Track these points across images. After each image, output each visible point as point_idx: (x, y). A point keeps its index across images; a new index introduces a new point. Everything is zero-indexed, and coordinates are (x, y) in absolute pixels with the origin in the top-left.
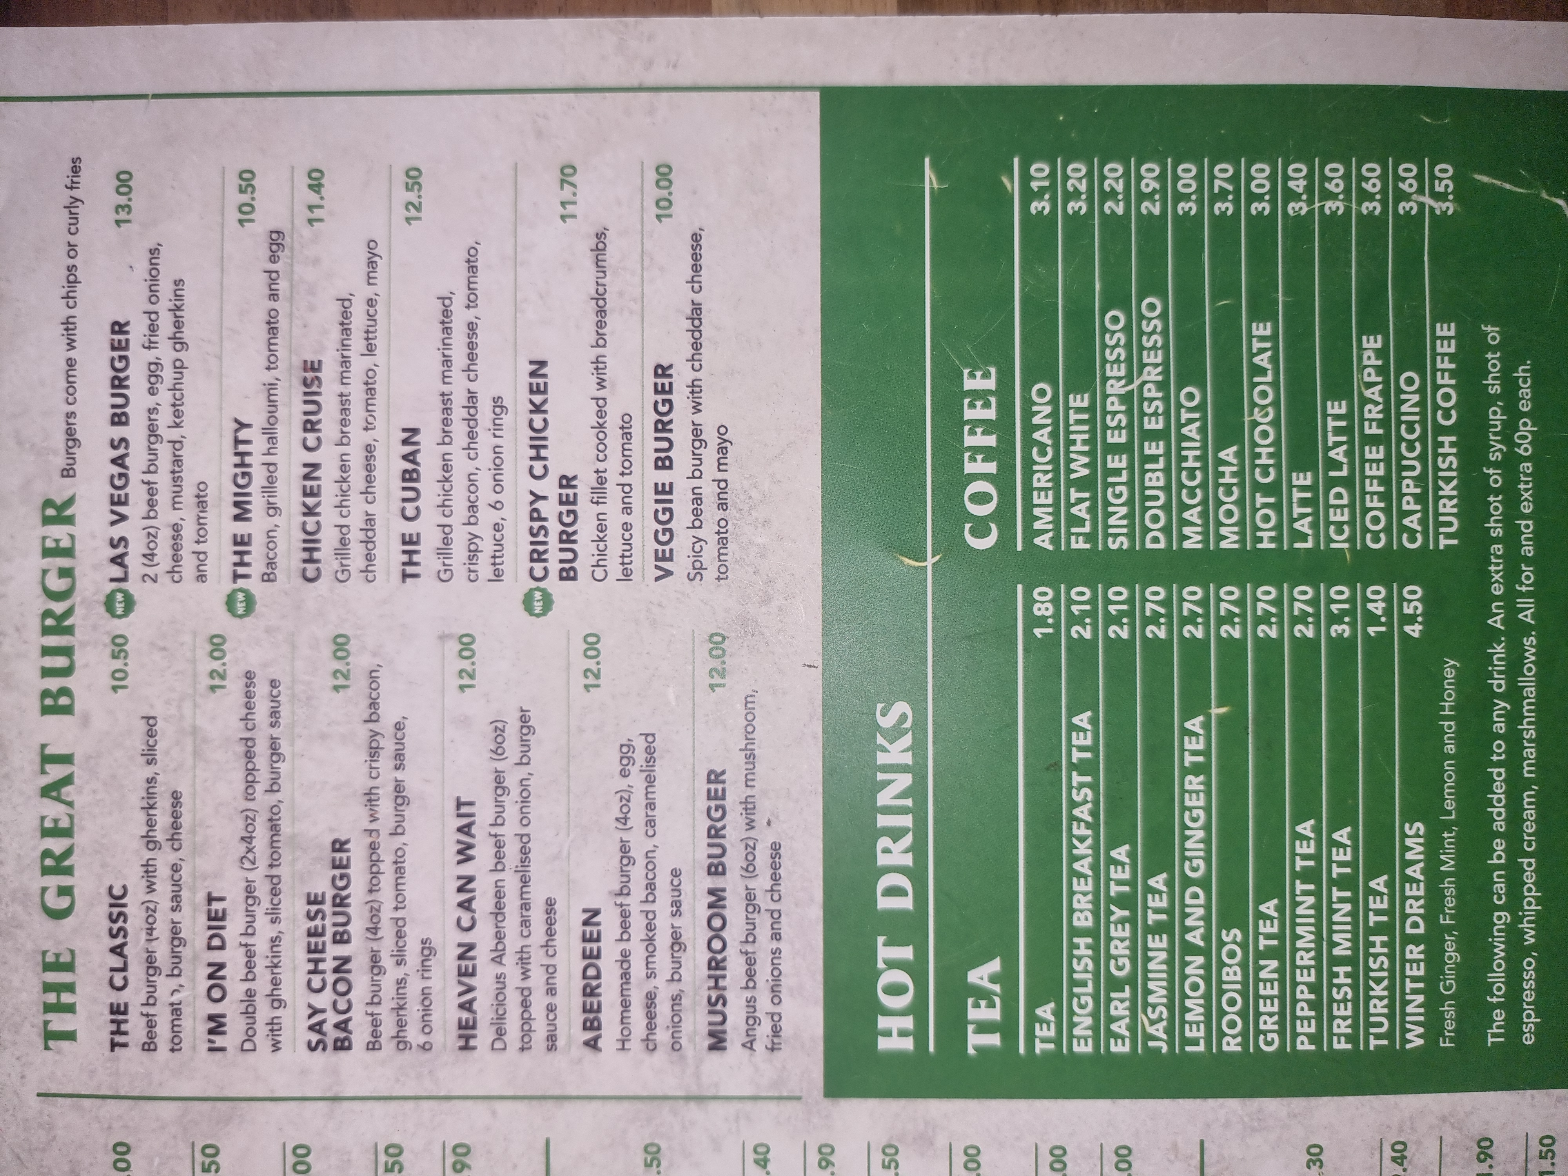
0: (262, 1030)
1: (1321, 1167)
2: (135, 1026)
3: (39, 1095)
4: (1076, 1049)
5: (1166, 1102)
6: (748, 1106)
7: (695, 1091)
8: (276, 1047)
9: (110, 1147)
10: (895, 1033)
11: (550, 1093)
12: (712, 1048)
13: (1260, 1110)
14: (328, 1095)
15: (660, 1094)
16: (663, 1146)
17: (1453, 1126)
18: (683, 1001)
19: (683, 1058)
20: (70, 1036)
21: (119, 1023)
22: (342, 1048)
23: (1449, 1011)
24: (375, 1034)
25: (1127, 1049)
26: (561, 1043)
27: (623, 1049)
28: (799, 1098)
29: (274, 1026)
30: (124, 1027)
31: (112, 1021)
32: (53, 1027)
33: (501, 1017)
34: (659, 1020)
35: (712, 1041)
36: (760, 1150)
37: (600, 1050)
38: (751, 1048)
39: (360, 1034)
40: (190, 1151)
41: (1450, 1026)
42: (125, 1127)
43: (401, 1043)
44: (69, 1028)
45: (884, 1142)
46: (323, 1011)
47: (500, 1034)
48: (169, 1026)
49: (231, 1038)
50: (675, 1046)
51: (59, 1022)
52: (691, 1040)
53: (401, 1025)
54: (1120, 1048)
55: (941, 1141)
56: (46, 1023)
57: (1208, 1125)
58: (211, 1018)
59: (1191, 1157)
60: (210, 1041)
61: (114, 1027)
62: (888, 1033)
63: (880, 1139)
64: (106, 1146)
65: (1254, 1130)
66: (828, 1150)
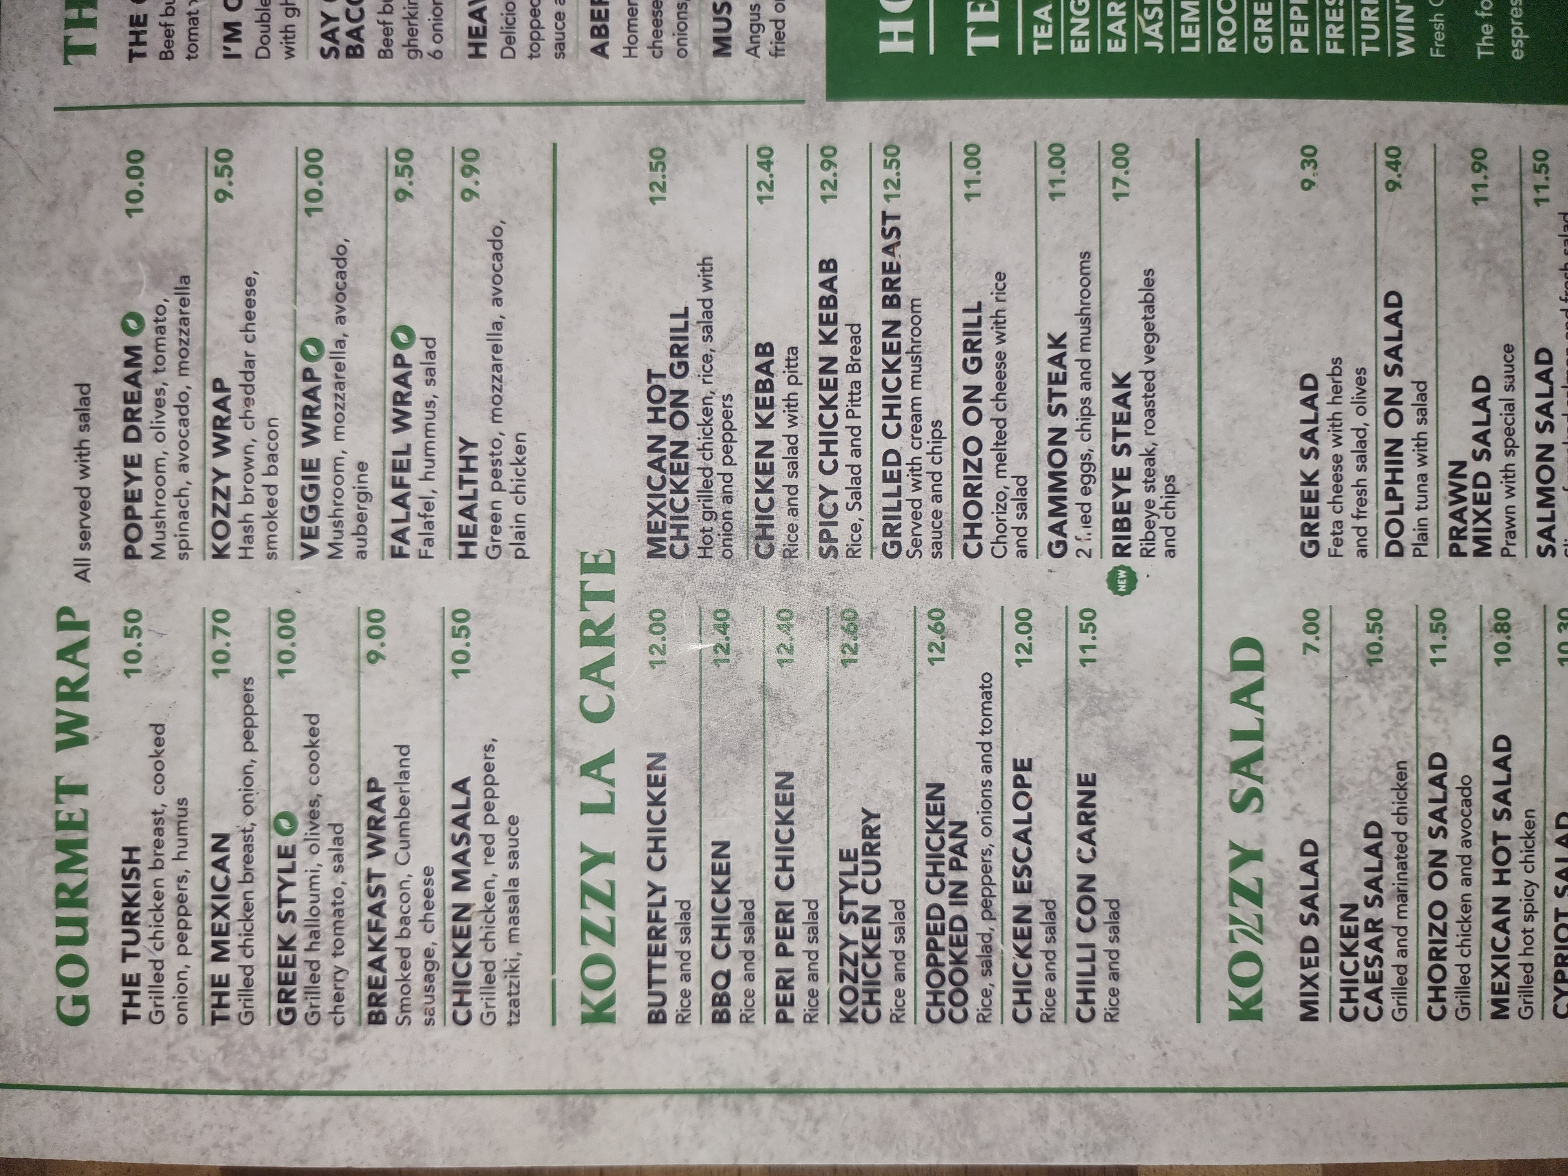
0: (276, 37)
1: (1315, 167)
2: (154, 36)
3: (56, 109)
4: (1073, 49)
5: (1163, 100)
6: (752, 108)
7: (700, 95)
8: (290, 53)
9: (124, 156)
10: (896, 36)
11: (558, 99)
12: (716, 53)
13: (1255, 110)
14: (341, 100)
15: (665, 99)
16: (668, 149)
17: (1447, 135)
18: (689, 8)
19: (689, 64)
20: (90, 50)
21: (137, 34)
22: (355, 56)
23: (1438, 22)
24: (387, 42)
25: (1123, 49)
26: (569, 50)
27: (630, 55)
28: (802, 102)
29: (288, 33)
30: (142, 38)
31: (131, 33)
32: (73, 42)
33: (511, 25)
34: (665, 27)
35: (717, 47)
36: (764, 152)
37: (607, 57)
38: (755, 55)
39: (372, 41)
40: (203, 157)
41: (1439, 37)
42: (140, 134)
43: (413, 50)
44: (88, 42)
45: (885, 142)
46: (336, 19)
47: (510, 41)
48: (186, 34)
49: (245, 46)
50: (681, 52)
51: (79, 37)
52: (697, 46)
53: (412, 33)
54: (1116, 48)
55: (942, 140)
56: (67, 38)
57: (1204, 125)
58: (227, 26)
59: (1188, 154)
60: (226, 48)
61: (133, 38)
62: (889, 36)
63: (881, 138)
64: (120, 154)
65: (1249, 130)
66: (831, 152)
